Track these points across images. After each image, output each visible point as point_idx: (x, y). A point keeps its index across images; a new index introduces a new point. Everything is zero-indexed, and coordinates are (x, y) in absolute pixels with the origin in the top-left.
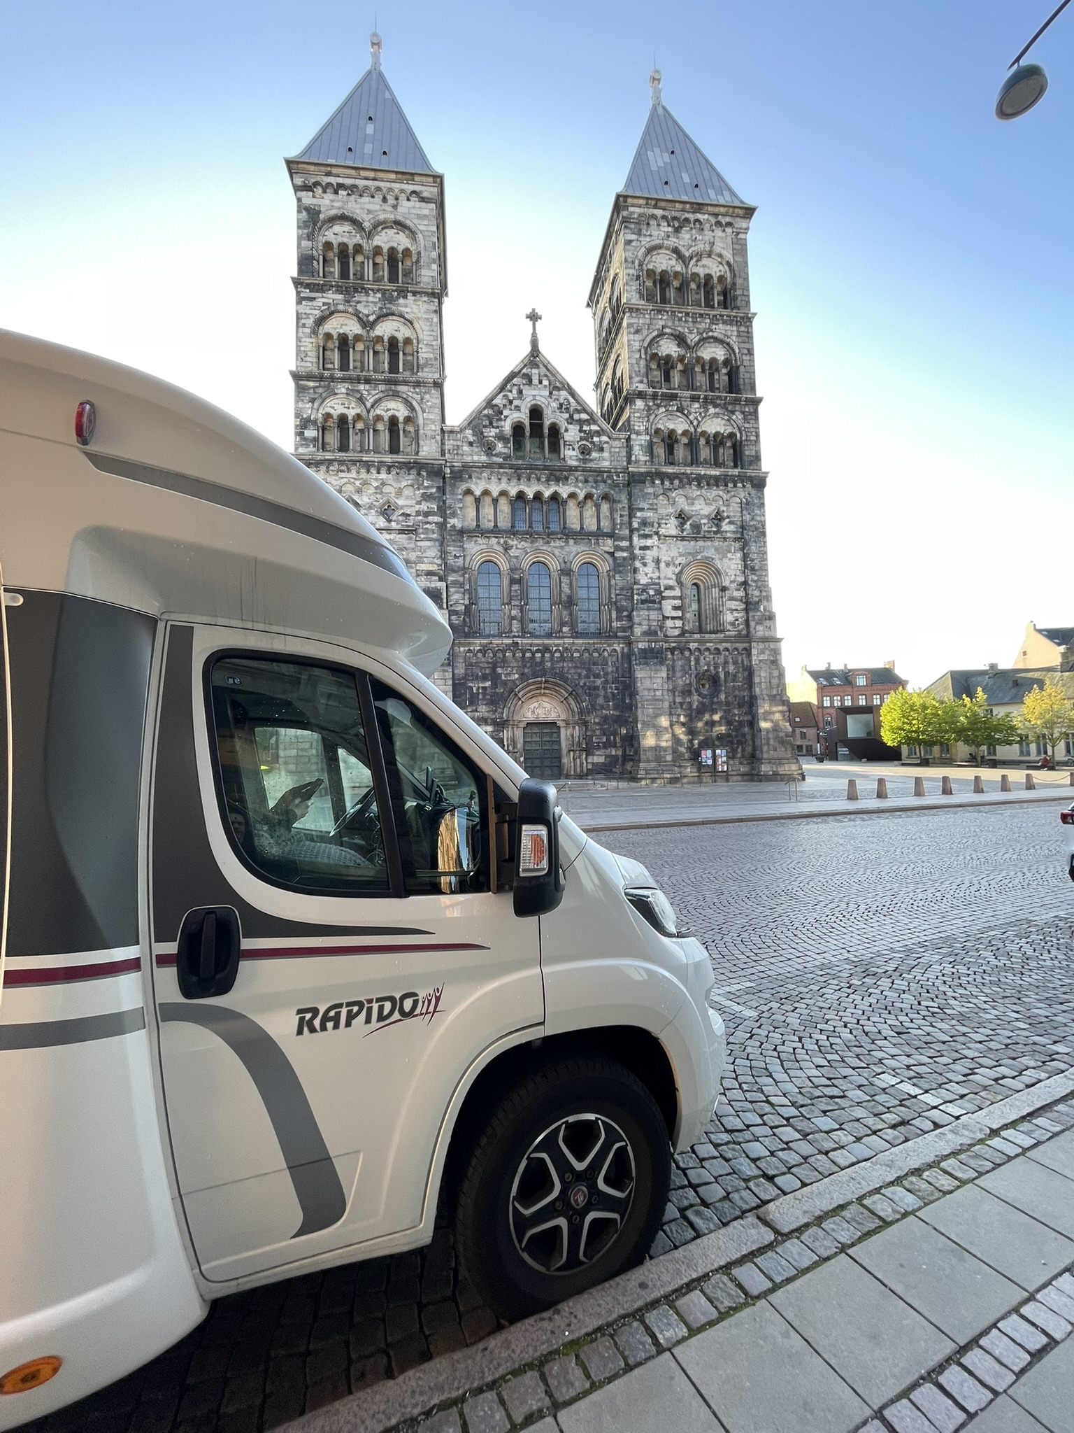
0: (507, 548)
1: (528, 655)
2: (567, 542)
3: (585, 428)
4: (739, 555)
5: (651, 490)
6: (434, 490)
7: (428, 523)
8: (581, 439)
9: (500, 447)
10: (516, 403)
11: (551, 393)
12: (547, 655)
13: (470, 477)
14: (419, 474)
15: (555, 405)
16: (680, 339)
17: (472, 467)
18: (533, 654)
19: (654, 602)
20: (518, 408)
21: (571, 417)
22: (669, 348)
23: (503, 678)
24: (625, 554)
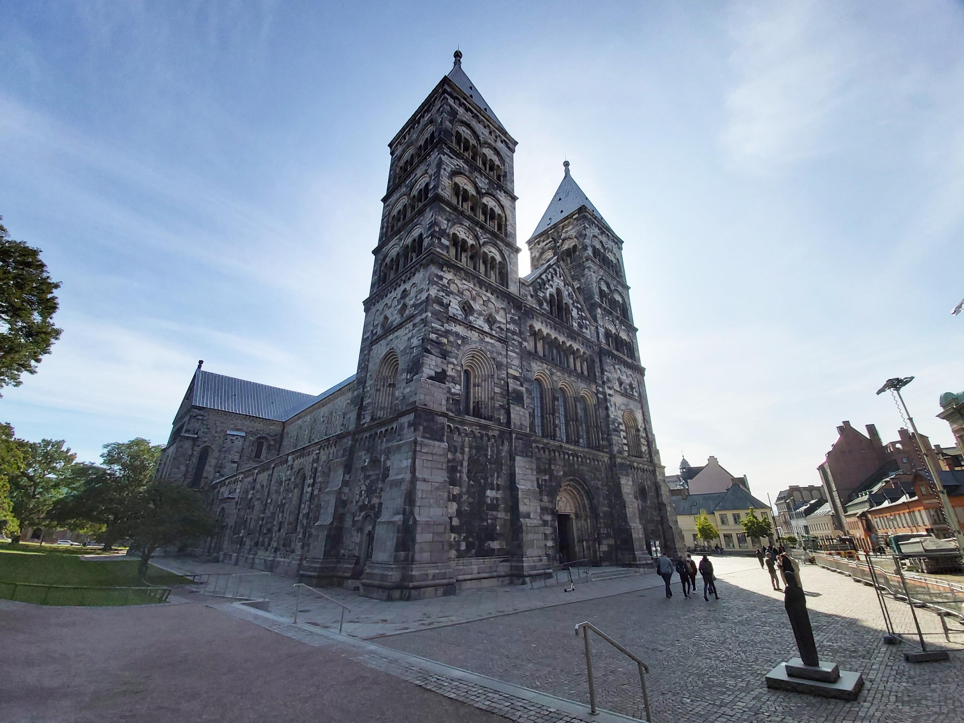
0: (552, 374)
1: (566, 456)
2: (578, 380)
3: (580, 313)
4: (641, 411)
5: (608, 361)
6: (517, 318)
7: (514, 340)
8: (579, 318)
9: (545, 304)
10: (551, 282)
11: (565, 285)
12: (575, 459)
13: (533, 318)
14: (509, 303)
15: (567, 293)
16: (608, 287)
17: (535, 311)
18: (569, 457)
19: (617, 431)
20: (552, 286)
21: (573, 303)
22: (604, 288)
23: (555, 473)
24: (602, 396)
